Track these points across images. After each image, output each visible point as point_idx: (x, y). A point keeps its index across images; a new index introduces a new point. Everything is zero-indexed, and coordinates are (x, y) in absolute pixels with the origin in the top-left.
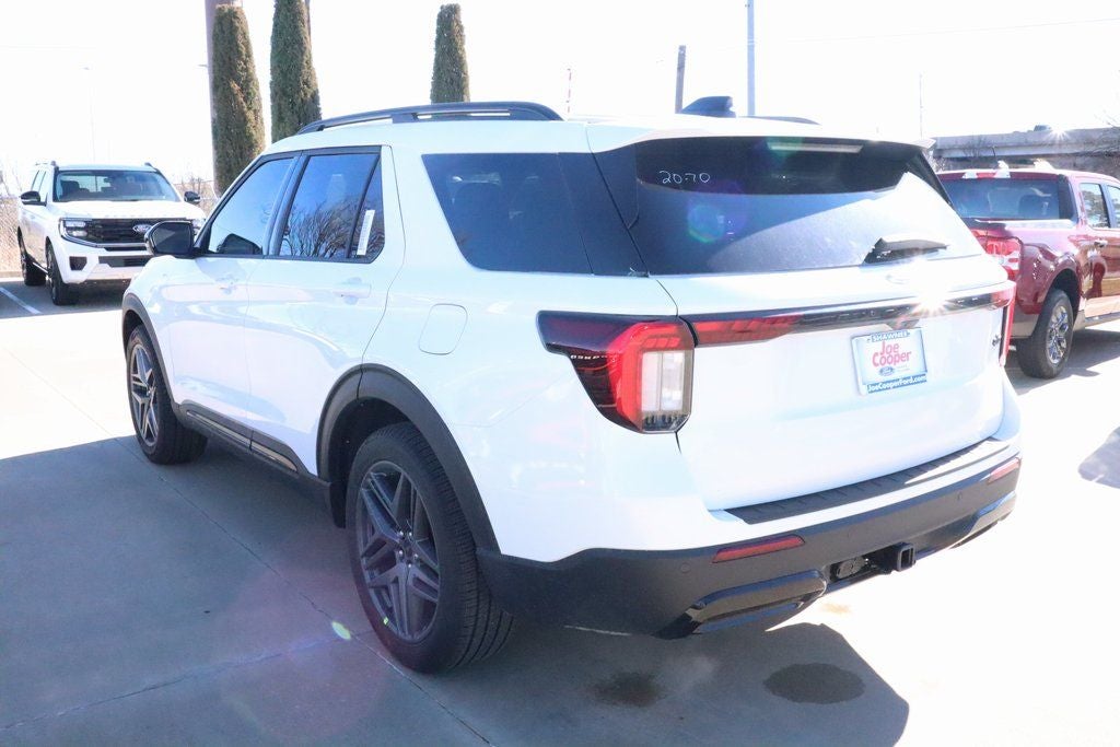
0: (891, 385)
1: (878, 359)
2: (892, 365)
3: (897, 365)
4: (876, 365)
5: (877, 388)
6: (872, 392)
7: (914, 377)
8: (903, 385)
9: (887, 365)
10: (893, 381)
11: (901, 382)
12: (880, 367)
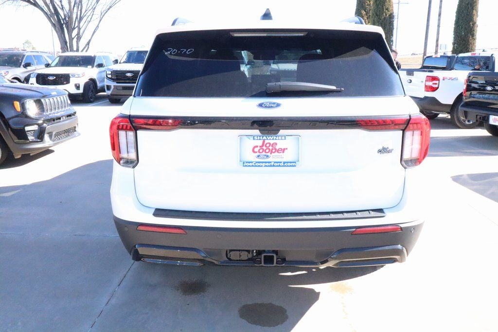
0: (263, 164)
1: (256, 150)
2: (269, 154)
3: (273, 154)
4: (254, 151)
5: (251, 164)
6: (246, 166)
7: (284, 163)
8: (274, 166)
9: (264, 153)
10: (266, 162)
11: (272, 164)
12: (258, 154)
